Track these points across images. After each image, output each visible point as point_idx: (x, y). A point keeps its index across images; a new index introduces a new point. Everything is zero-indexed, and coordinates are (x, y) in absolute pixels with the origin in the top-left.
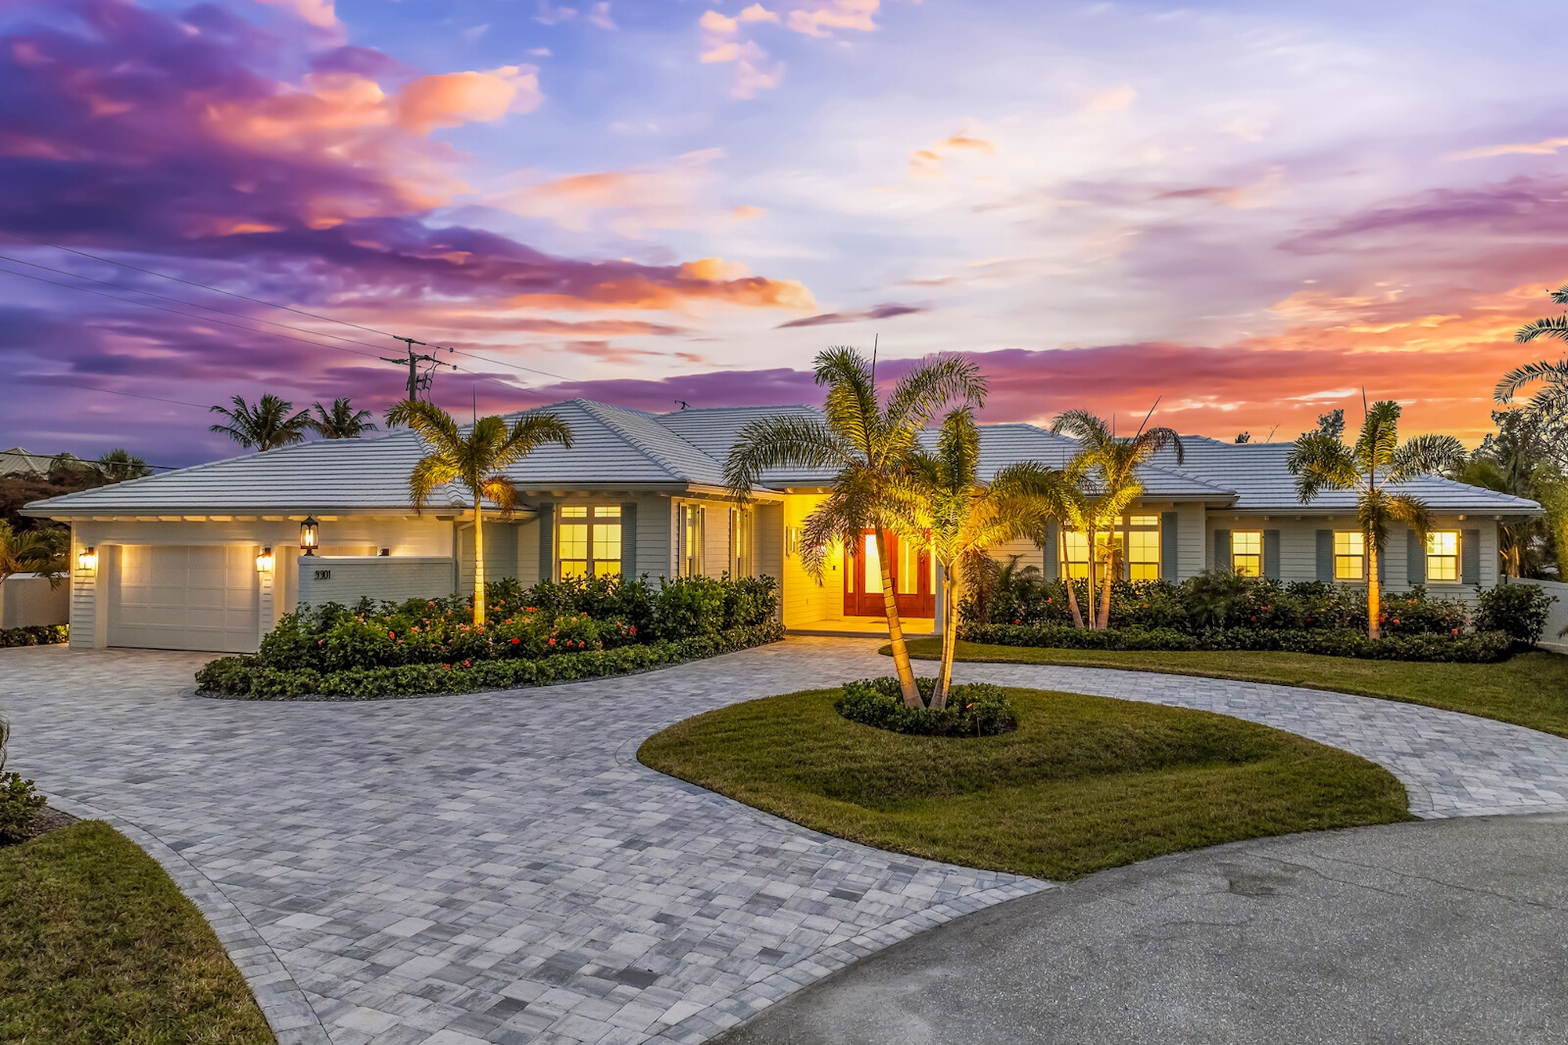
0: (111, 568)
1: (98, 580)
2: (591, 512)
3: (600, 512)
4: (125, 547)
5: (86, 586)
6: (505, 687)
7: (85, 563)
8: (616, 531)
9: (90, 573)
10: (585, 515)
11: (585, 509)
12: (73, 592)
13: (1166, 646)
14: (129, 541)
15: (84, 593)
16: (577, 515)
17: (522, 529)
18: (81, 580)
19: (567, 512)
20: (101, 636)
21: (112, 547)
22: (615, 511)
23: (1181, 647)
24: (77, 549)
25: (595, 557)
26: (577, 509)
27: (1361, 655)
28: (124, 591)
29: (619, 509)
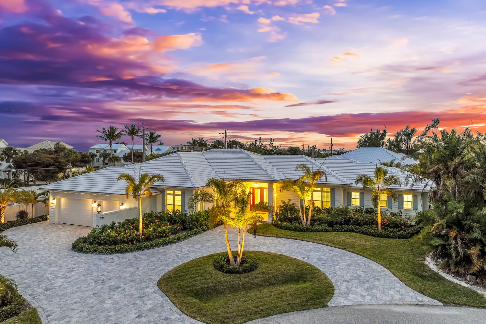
0: (59, 203)
1: (56, 206)
4: (62, 198)
6: (142, 250)
7: (53, 202)
8: (180, 197)
9: (54, 204)
12: (50, 209)
13: (322, 231)
15: (53, 209)
17: (157, 196)
18: (52, 206)
21: (59, 198)
23: (327, 231)
24: (51, 198)
25: (175, 204)
26: (171, 191)
27: (373, 235)
28: (62, 209)
29: (181, 192)
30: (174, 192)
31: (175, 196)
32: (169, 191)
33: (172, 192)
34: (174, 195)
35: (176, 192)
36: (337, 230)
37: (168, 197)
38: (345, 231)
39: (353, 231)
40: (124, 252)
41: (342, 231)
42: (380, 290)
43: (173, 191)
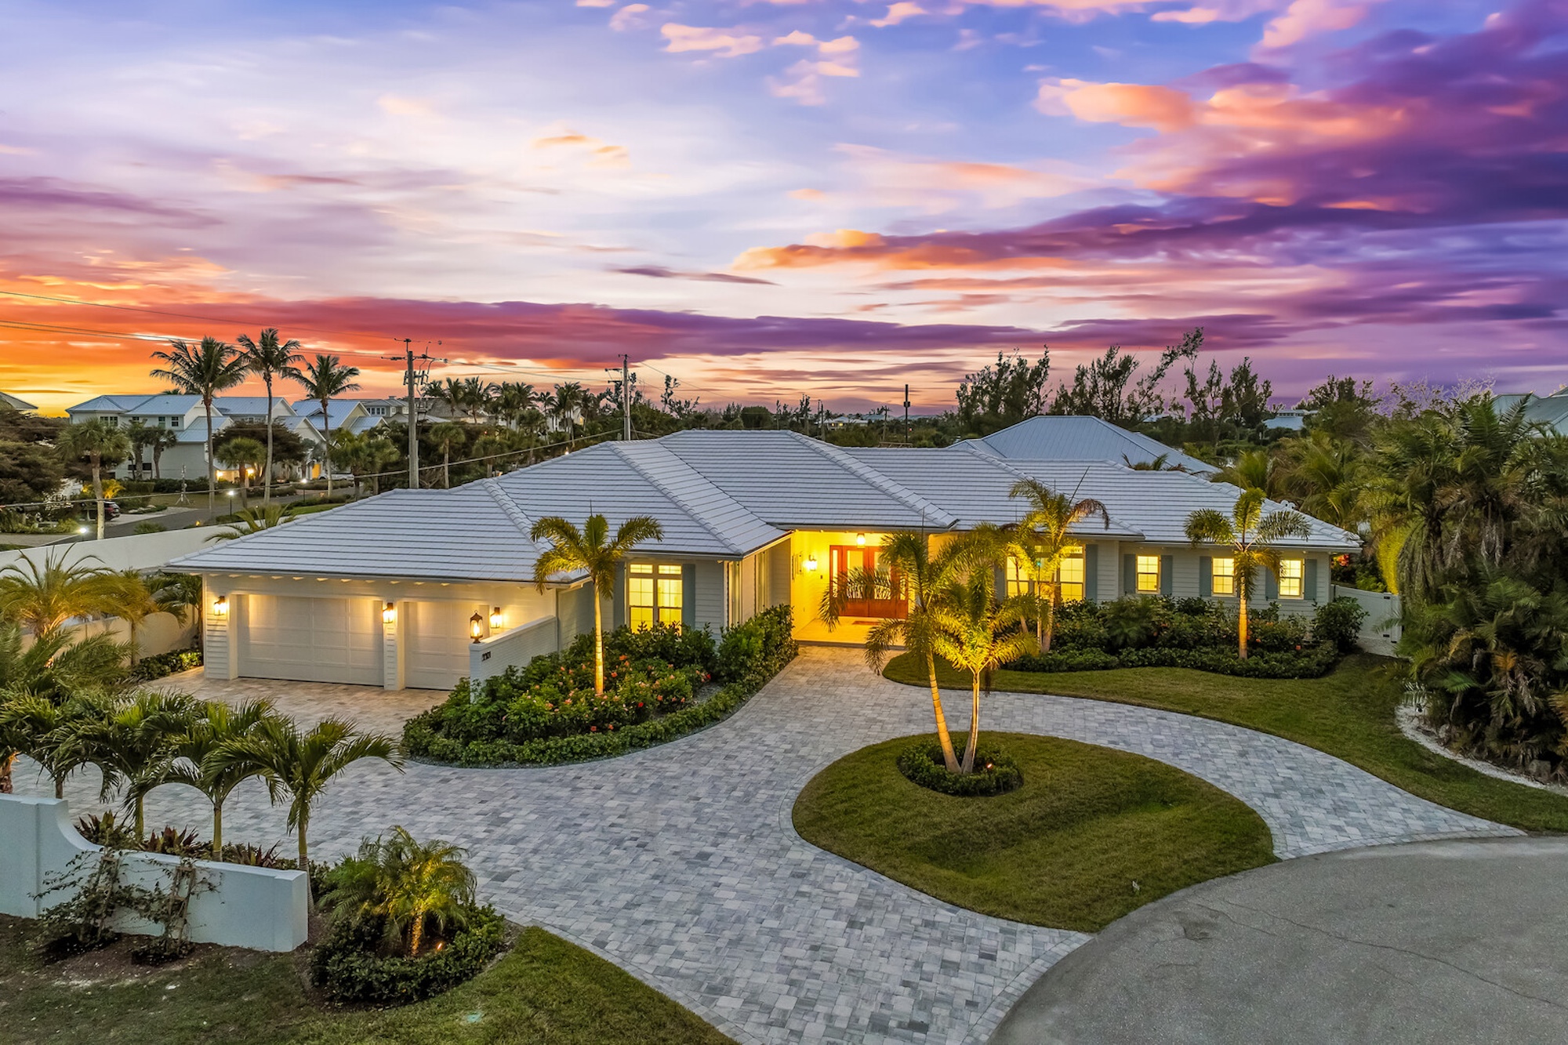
1: (230, 623)
3: (664, 569)
4: (251, 596)
8: (677, 584)
9: (221, 617)
10: (651, 572)
12: (207, 633)
13: (1094, 667)
14: (254, 592)
16: (644, 571)
18: (213, 622)
19: (635, 568)
20: (233, 670)
21: (239, 596)
22: (676, 570)
23: (1106, 667)
24: (209, 597)
25: (660, 605)
26: (644, 566)
27: (1234, 673)
29: (679, 568)
30: (656, 570)
31: (660, 581)
32: (639, 566)
33: (648, 569)
34: (656, 576)
35: (661, 567)
36: (1132, 662)
37: (634, 583)
38: (1150, 665)
39: (1172, 663)
40: (598, 755)
41: (1143, 665)
43: (651, 567)
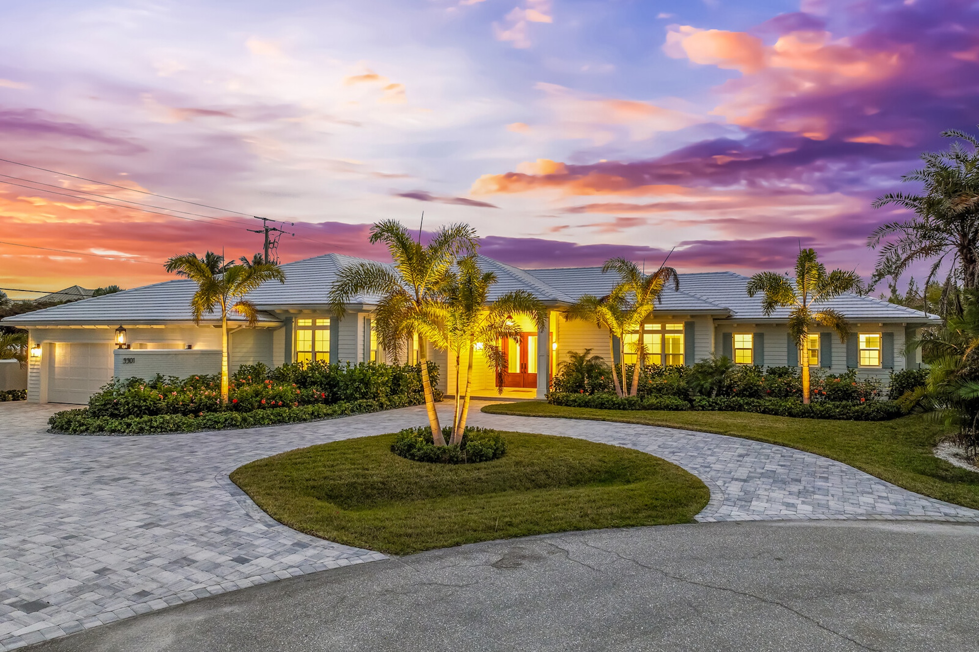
0: (49, 357)
1: (42, 363)
2: (314, 323)
4: (57, 344)
5: (36, 367)
6: (219, 429)
7: (35, 353)
8: (327, 333)
9: (38, 359)
10: (311, 324)
11: (310, 321)
12: (29, 370)
14: (60, 340)
15: (35, 371)
16: (306, 324)
17: (276, 333)
18: (33, 363)
19: (301, 322)
20: (44, 396)
21: (50, 344)
22: (327, 322)
24: (31, 344)
25: (316, 350)
28: (56, 370)
31: (317, 331)
32: (303, 320)
33: (308, 322)
34: (314, 328)
35: (318, 321)
36: (703, 407)
37: (301, 334)
41: (712, 409)
42: (833, 496)
